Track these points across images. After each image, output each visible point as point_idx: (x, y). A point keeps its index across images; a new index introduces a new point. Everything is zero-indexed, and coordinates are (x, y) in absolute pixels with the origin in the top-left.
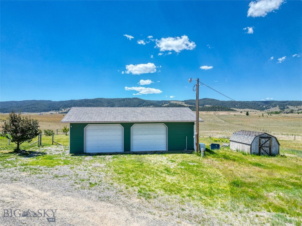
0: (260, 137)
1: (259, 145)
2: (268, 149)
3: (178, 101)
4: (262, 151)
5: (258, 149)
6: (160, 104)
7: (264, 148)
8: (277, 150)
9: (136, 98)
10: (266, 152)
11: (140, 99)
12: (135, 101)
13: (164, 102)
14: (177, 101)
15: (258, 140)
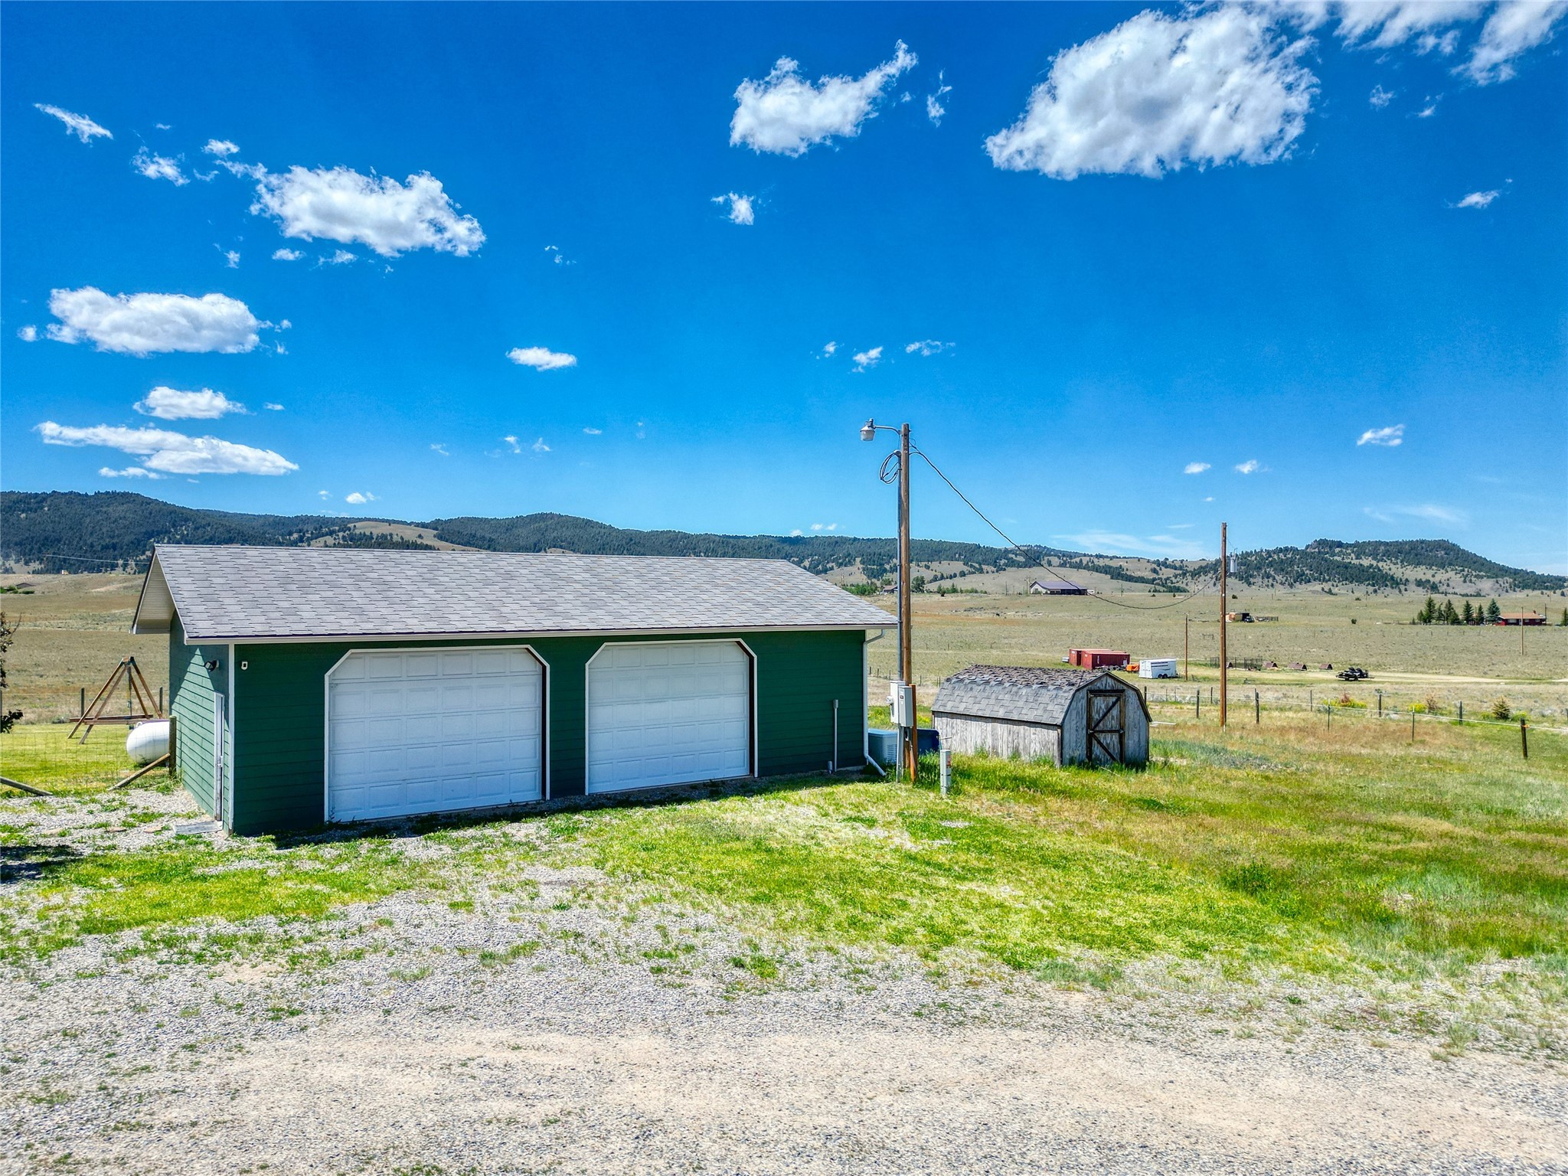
0: (1091, 691)
1: (1088, 726)
2: (1115, 738)
3: (395, 522)
4: (1097, 750)
5: (1084, 741)
6: (290, 534)
7: (1101, 737)
8: (1143, 743)
9: (125, 495)
10: (1109, 754)
11: (149, 502)
12: (117, 510)
13: (311, 528)
14: (390, 522)
15: (1084, 702)
